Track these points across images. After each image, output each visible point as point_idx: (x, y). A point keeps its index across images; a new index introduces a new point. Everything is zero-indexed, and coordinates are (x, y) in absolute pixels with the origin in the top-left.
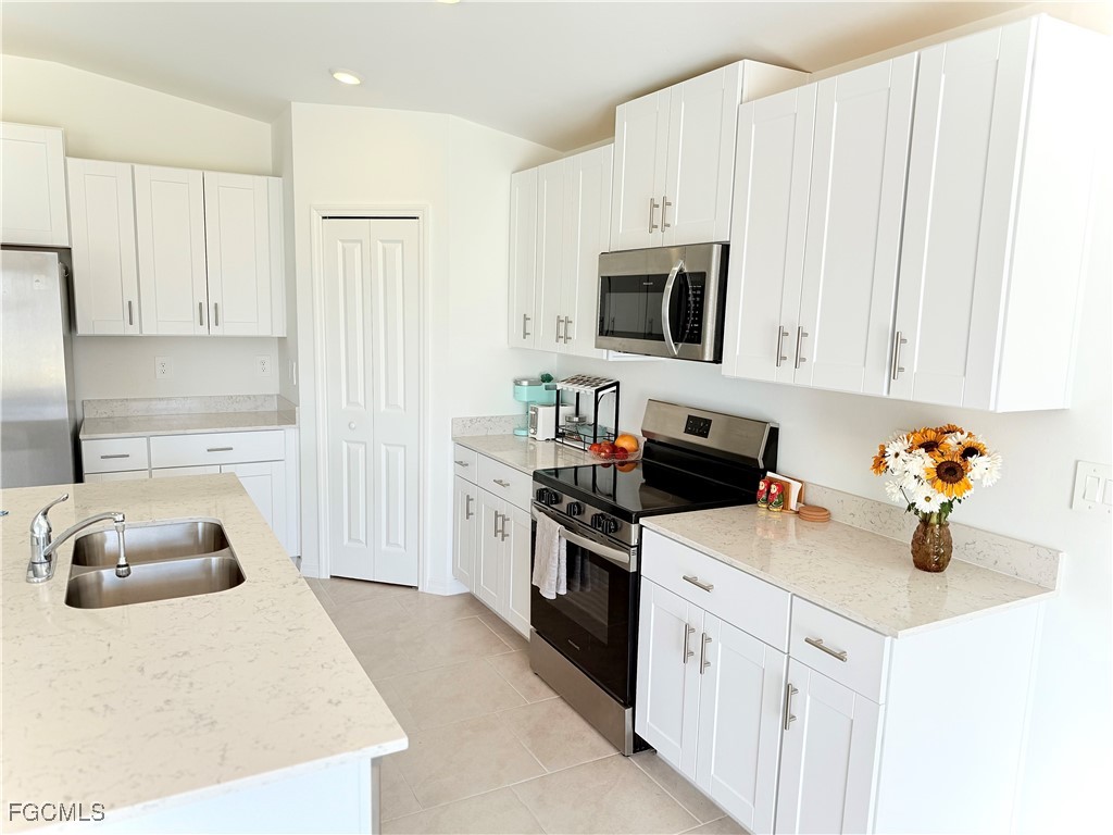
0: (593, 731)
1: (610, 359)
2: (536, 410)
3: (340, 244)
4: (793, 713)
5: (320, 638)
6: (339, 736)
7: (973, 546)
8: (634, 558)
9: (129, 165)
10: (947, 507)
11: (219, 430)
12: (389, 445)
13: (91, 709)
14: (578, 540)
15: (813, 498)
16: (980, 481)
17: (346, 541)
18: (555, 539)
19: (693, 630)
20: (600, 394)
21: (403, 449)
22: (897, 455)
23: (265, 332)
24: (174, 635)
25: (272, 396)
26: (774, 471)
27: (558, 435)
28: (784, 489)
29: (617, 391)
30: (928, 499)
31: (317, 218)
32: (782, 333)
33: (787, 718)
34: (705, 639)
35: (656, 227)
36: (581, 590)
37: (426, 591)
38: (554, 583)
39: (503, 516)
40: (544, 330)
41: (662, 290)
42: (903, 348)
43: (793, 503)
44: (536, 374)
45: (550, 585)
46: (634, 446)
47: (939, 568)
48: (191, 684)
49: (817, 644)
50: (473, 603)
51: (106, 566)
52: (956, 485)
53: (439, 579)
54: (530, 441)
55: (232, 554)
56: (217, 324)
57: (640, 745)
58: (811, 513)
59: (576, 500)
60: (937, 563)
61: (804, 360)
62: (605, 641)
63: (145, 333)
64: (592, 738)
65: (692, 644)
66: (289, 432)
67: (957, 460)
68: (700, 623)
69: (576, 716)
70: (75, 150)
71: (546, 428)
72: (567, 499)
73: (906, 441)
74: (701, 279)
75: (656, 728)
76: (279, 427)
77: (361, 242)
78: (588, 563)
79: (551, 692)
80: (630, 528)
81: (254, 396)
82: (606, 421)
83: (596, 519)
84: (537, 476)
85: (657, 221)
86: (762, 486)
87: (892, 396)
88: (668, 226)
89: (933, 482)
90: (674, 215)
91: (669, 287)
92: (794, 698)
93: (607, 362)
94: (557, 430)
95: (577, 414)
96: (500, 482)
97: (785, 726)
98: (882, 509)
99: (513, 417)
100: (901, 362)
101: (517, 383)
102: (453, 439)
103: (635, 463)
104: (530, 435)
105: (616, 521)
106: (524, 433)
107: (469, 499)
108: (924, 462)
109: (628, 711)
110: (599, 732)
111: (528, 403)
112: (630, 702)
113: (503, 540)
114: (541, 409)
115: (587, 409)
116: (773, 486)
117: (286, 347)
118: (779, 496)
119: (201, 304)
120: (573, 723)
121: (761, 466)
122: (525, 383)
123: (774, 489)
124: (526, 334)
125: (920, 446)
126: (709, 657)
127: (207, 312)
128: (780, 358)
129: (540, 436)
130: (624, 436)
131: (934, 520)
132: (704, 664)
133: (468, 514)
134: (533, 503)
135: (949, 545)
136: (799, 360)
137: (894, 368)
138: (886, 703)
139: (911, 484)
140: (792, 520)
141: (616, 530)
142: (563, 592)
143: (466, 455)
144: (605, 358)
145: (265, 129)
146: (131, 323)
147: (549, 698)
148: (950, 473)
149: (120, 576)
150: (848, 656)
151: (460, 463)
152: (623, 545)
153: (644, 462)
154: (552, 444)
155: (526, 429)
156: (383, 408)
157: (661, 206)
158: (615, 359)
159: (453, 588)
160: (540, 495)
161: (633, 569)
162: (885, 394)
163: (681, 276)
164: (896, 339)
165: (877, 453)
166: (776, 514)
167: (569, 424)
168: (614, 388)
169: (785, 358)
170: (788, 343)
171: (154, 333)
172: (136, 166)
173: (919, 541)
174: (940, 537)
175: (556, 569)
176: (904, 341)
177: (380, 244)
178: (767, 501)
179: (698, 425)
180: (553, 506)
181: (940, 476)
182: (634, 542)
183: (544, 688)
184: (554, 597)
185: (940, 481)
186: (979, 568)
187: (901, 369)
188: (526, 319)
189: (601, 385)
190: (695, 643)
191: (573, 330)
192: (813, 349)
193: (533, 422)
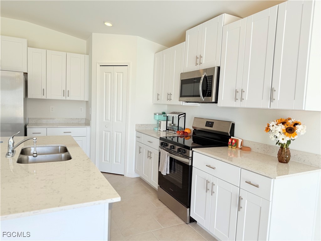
0: (177, 216)
1: (183, 105)
2: (160, 122)
3: (105, 73)
4: (241, 206)
5: (94, 173)
6: (98, 196)
7: (296, 156)
8: (190, 161)
9: (45, 50)
10: (289, 142)
11: (67, 127)
12: (117, 132)
13: (21, 187)
14: (173, 156)
15: (245, 144)
16: (300, 133)
17: (103, 161)
18: (166, 157)
19: (209, 182)
20: (180, 116)
21: (121, 133)
22: (273, 126)
23: (82, 99)
24: (49, 170)
25: (83, 119)
26: (233, 136)
27: (167, 129)
28: (237, 141)
29: (185, 116)
30: (283, 139)
31: (98, 66)
32: (236, 92)
33: (239, 208)
34: (213, 184)
35: (198, 64)
36: (174, 173)
37: (127, 176)
38: (166, 170)
39: (150, 152)
40: (163, 97)
41: (199, 82)
42: (275, 93)
43: (239, 146)
44: (161, 112)
45: (164, 170)
46: (190, 132)
47: (287, 162)
48: (53, 182)
49: (249, 183)
50: (141, 180)
51: (30, 155)
52: (292, 134)
53: (130, 172)
54: (159, 131)
55: (69, 153)
56: (68, 96)
57: (192, 220)
58: (245, 149)
59: (172, 145)
60: (286, 160)
61: (243, 99)
62: (181, 188)
63: (48, 98)
64: (177, 218)
65: (209, 187)
66: (88, 128)
67: (292, 127)
68: (211, 179)
69: (172, 212)
70: (30, 45)
71: (163, 127)
72: (170, 145)
73: (276, 122)
74: (211, 77)
75: (197, 214)
76: (85, 127)
77: (111, 73)
78: (176, 163)
79: (164, 205)
80: (189, 152)
81: (78, 118)
82: (181, 125)
83: (179, 150)
84: (161, 139)
85: (198, 62)
86: (230, 140)
87: (272, 108)
88: (201, 63)
89: (284, 133)
90: (203, 61)
91: (201, 81)
92: (242, 201)
93: (182, 105)
94: (167, 128)
95: (173, 123)
96: (150, 142)
97: (239, 210)
98: (267, 147)
99: (154, 124)
100: (274, 97)
101: (155, 114)
102: (136, 130)
103: (190, 136)
104: (159, 130)
105: (184, 150)
106: (157, 129)
107: (140, 148)
108: (281, 128)
109: (188, 209)
110: (179, 217)
111: (158, 120)
112: (189, 207)
113: (150, 159)
114: (162, 122)
115: (176, 122)
116: (233, 140)
117: (88, 104)
118: (235, 143)
119: (64, 90)
120: (171, 214)
121: (229, 135)
122: (157, 114)
123: (234, 141)
124: (158, 99)
125: (280, 123)
126: (214, 191)
127: (66, 93)
128: (236, 99)
129: (162, 130)
130: (187, 129)
131: (285, 147)
132: (213, 192)
133: (140, 152)
134: (160, 147)
135: (289, 155)
136: (242, 99)
137: (272, 99)
138: (272, 201)
139: (278, 135)
140: (239, 151)
141: (185, 153)
142: (168, 173)
143: (140, 135)
144: (182, 104)
145: (84, 42)
146: (43, 95)
147: (163, 207)
148: (290, 130)
149: (34, 157)
150: (259, 186)
151: (138, 137)
152: (187, 157)
153: (193, 136)
154: (165, 132)
155: (158, 128)
156: (116, 121)
157: (199, 58)
158: (185, 105)
159: (135, 175)
160: (162, 144)
161: (190, 164)
162: (269, 107)
163: (205, 77)
164: (272, 90)
165: (266, 126)
166: (234, 149)
167: (170, 126)
168: (184, 115)
169: (237, 99)
170: (238, 94)
171: (50, 98)
172: (47, 50)
173: (280, 154)
174: (287, 152)
175: (166, 166)
176: (275, 91)
177: (116, 73)
178: (231, 145)
179: (210, 124)
180: (166, 147)
181: (287, 131)
182: (191, 156)
183: (162, 204)
184: (165, 174)
185: (287, 133)
186: (299, 163)
187: (274, 99)
188: (158, 95)
189: (180, 114)
190: (210, 186)
191: (172, 97)
192: (246, 96)
193: (160, 126)
